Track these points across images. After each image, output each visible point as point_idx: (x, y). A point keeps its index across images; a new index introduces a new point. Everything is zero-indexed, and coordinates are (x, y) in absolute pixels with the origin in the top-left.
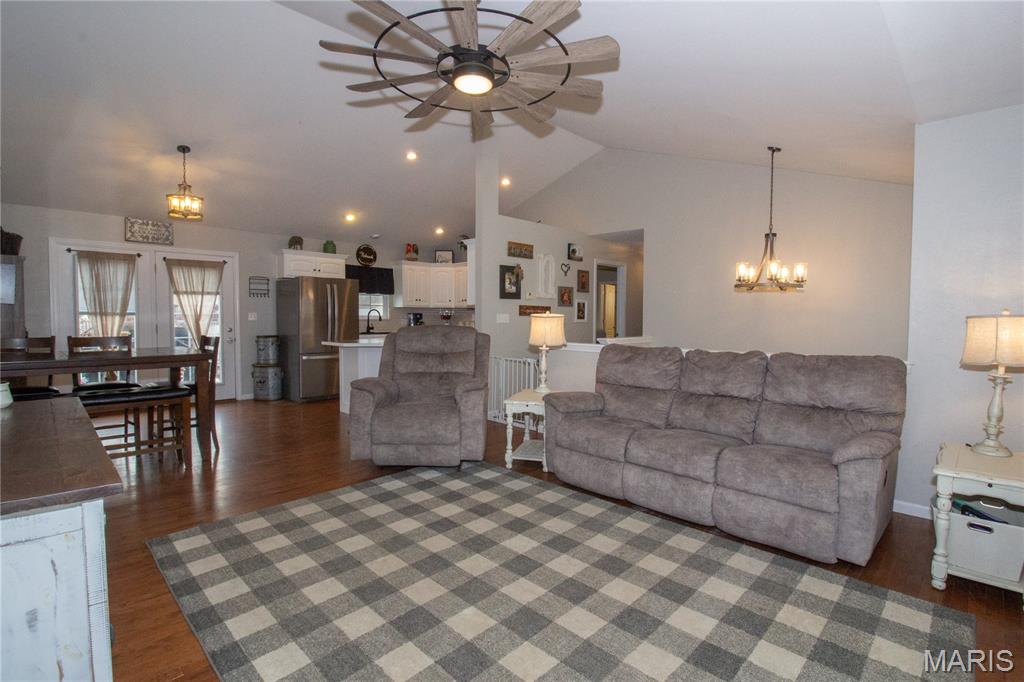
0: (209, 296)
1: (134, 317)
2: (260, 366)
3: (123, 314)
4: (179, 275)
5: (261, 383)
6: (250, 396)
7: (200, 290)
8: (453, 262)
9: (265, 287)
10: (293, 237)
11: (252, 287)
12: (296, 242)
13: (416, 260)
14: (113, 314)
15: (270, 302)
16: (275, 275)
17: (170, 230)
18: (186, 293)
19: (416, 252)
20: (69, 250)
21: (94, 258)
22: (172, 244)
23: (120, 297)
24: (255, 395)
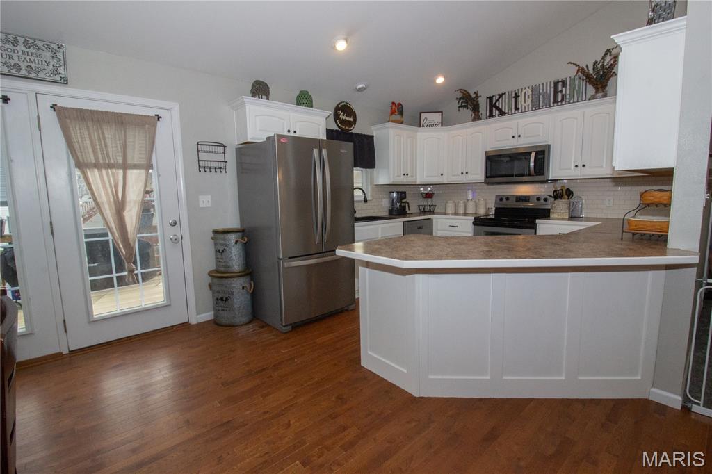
0: (135, 171)
2: (219, 276)
5: (222, 300)
6: (208, 316)
7: (120, 161)
8: (442, 126)
9: (221, 157)
10: (257, 81)
11: (203, 156)
12: (260, 89)
13: (402, 123)
15: (228, 182)
16: (233, 140)
17: (60, 55)
18: (96, 166)
19: (401, 113)
22: (64, 82)
24: (216, 316)
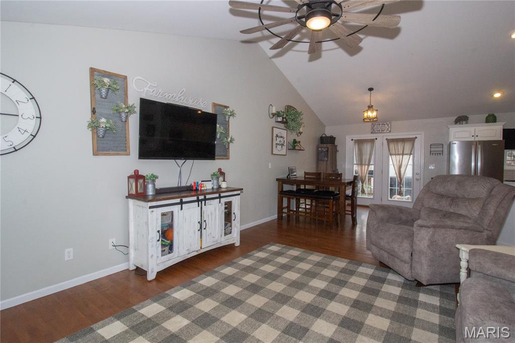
0: (406, 156)
1: (373, 166)
3: (369, 165)
4: (392, 146)
7: (402, 153)
9: (441, 149)
11: (432, 149)
12: (461, 120)
14: (365, 165)
15: (443, 158)
17: (389, 125)
18: (395, 155)
20: (352, 140)
21: (360, 142)
22: (390, 132)
23: (368, 157)
